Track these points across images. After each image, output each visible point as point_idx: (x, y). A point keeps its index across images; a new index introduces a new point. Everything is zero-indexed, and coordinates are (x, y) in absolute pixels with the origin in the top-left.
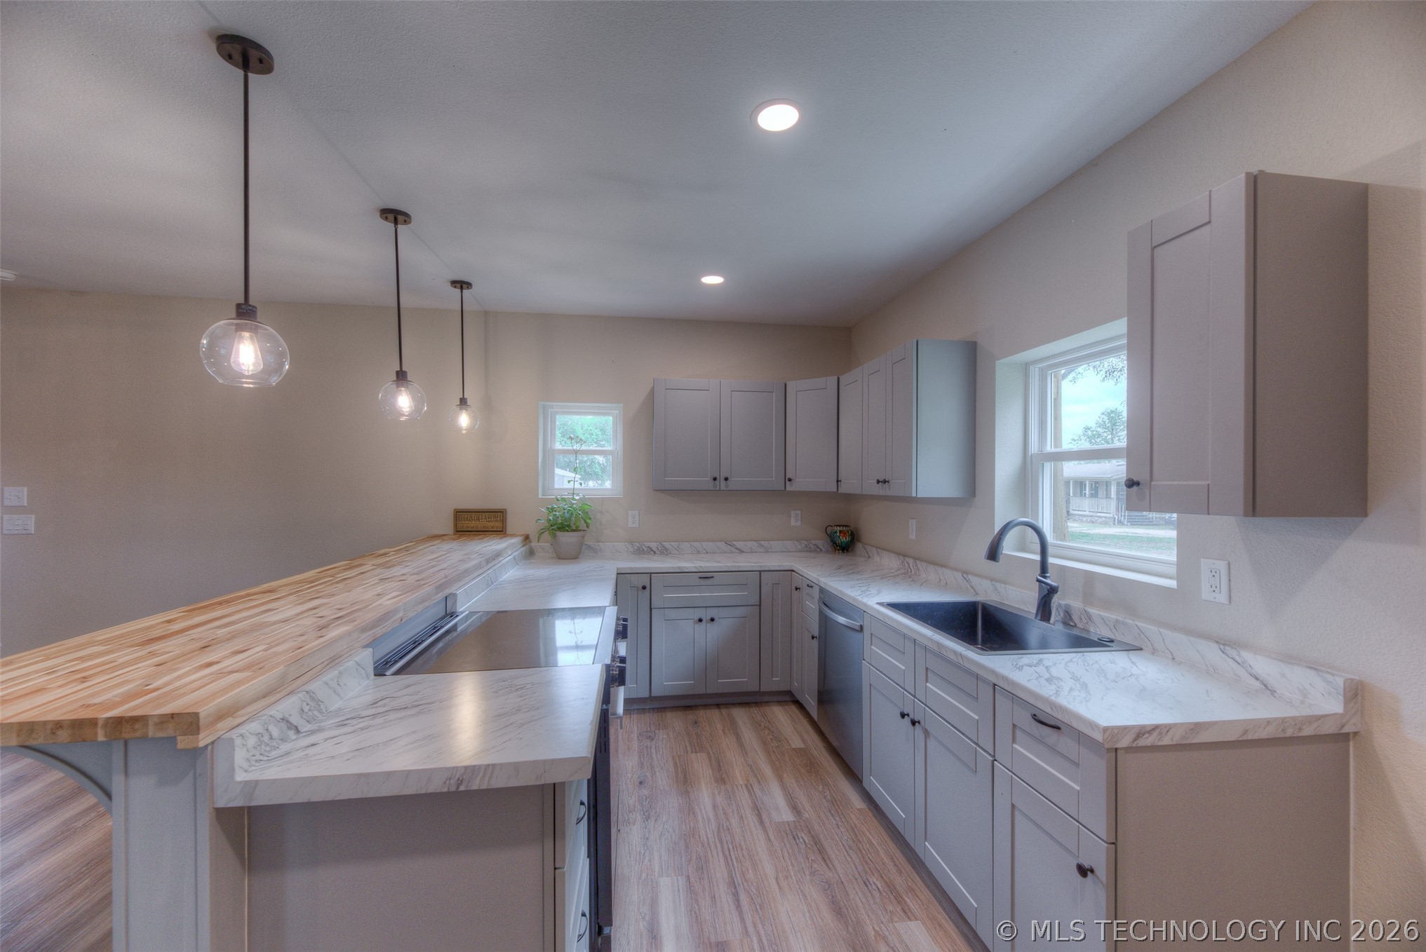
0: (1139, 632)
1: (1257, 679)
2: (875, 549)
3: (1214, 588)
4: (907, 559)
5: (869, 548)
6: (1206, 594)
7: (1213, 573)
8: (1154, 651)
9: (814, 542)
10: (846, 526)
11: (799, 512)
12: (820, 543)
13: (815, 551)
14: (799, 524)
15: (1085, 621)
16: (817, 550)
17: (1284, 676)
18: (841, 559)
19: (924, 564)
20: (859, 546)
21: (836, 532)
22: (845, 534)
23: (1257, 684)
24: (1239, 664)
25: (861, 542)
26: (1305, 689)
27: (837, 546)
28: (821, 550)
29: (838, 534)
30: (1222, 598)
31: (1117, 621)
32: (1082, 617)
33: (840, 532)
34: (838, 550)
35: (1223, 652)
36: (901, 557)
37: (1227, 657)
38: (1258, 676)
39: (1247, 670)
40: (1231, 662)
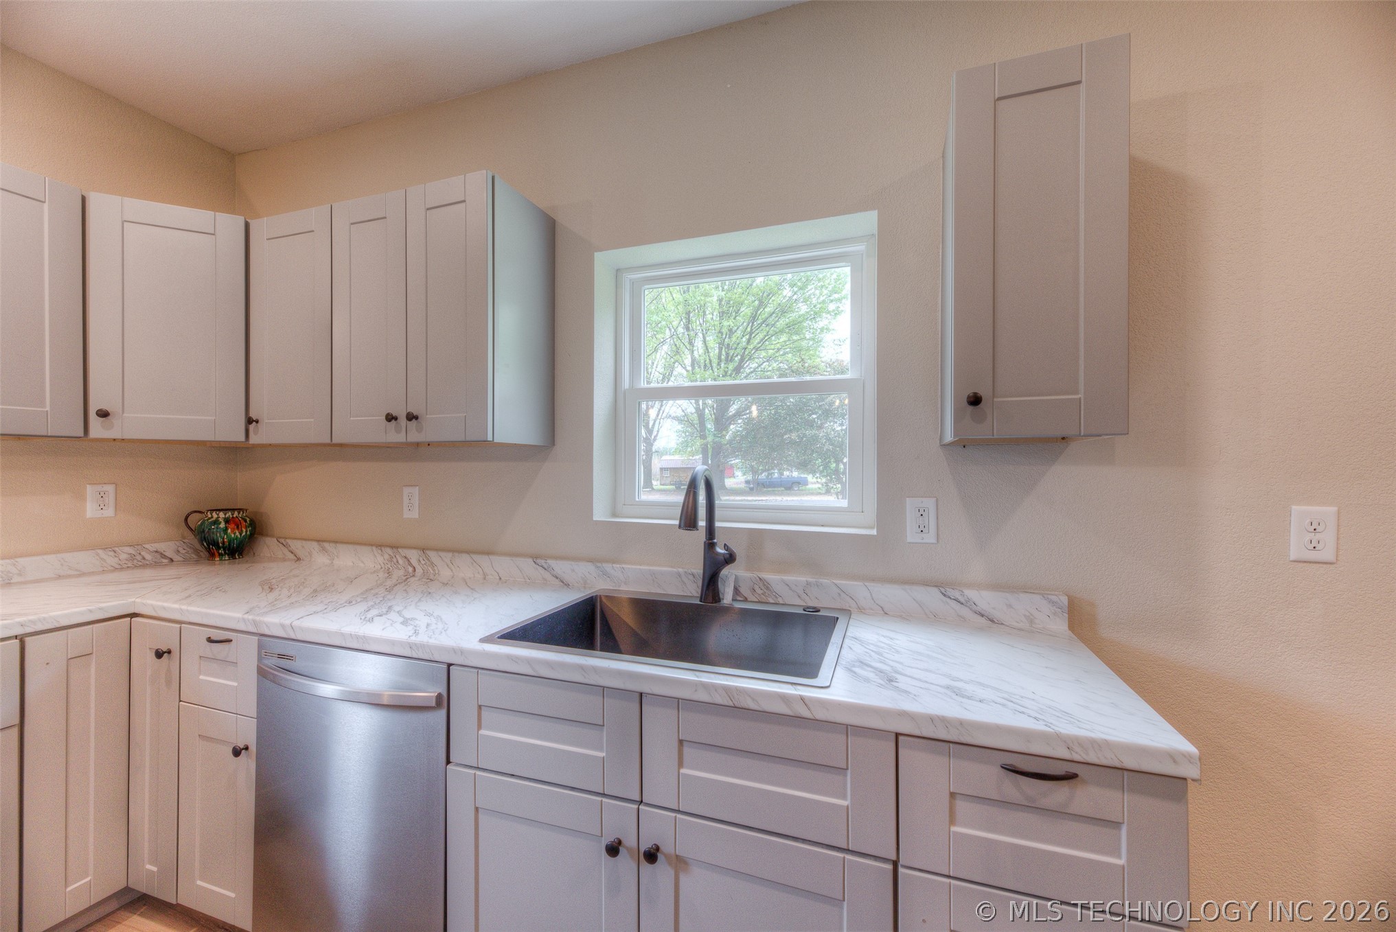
0: (840, 592)
1: (983, 616)
2: (315, 544)
3: (922, 528)
4: (403, 552)
5: (295, 545)
6: (911, 536)
7: (922, 512)
8: (861, 610)
9: (152, 547)
10: (239, 510)
11: (110, 489)
12: (168, 548)
13: (155, 565)
14: (109, 512)
15: (759, 591)
16: (163, 561)
17: (1010, 606)
18: (223, 572)
19: (447, 556)
20: (268, 546)
21: (216, 522)
22: (238, 526)
23: (983, 620)
24: (962, 604)
25: (272, 536)
26: (1032, 615)
27: (219, 548)
28: (172, 560)
29: (222, 525)
30: (930, 538)
31: (808, 583)
32: (756, 587)
33: (227, 521)
34: (220, 555)
35: (945, 595)
36: (389, 551)
37: (948, 600)
38: (983, 612)
39: (971, 609)
40: (953, 604)
